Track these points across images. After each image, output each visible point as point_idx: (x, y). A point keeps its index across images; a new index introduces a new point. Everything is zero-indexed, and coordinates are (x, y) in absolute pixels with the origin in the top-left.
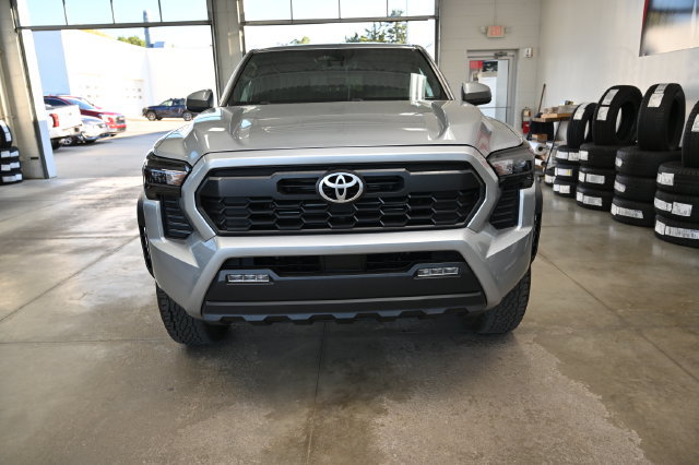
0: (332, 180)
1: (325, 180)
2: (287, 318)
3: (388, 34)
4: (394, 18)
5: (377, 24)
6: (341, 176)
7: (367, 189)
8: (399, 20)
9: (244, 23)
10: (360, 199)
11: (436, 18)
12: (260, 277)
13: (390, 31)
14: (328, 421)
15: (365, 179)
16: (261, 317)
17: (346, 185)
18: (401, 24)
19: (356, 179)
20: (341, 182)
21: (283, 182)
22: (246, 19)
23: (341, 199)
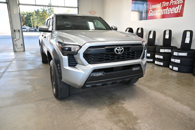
0: (118, 48)
1: (116, 49)
2: (107, 84)
3: (48, 10)
4: (50, 6)
5: (45, 7)
6: (119, 47)
7: (125, 50)
8: (51, 6)
9: (20, 4)
10: (123, 53)
11: (78, 8)
12: (100, 74)
13: (49, 9)
14: (114, 108)
15: (124, 48)
16: (101, 84)
17: (121, 50)
18: (52, 8)
19: (123, 48)
20: (120, 49)
21: (107, 49)
22: (20, 3)
23: (119, 53)
